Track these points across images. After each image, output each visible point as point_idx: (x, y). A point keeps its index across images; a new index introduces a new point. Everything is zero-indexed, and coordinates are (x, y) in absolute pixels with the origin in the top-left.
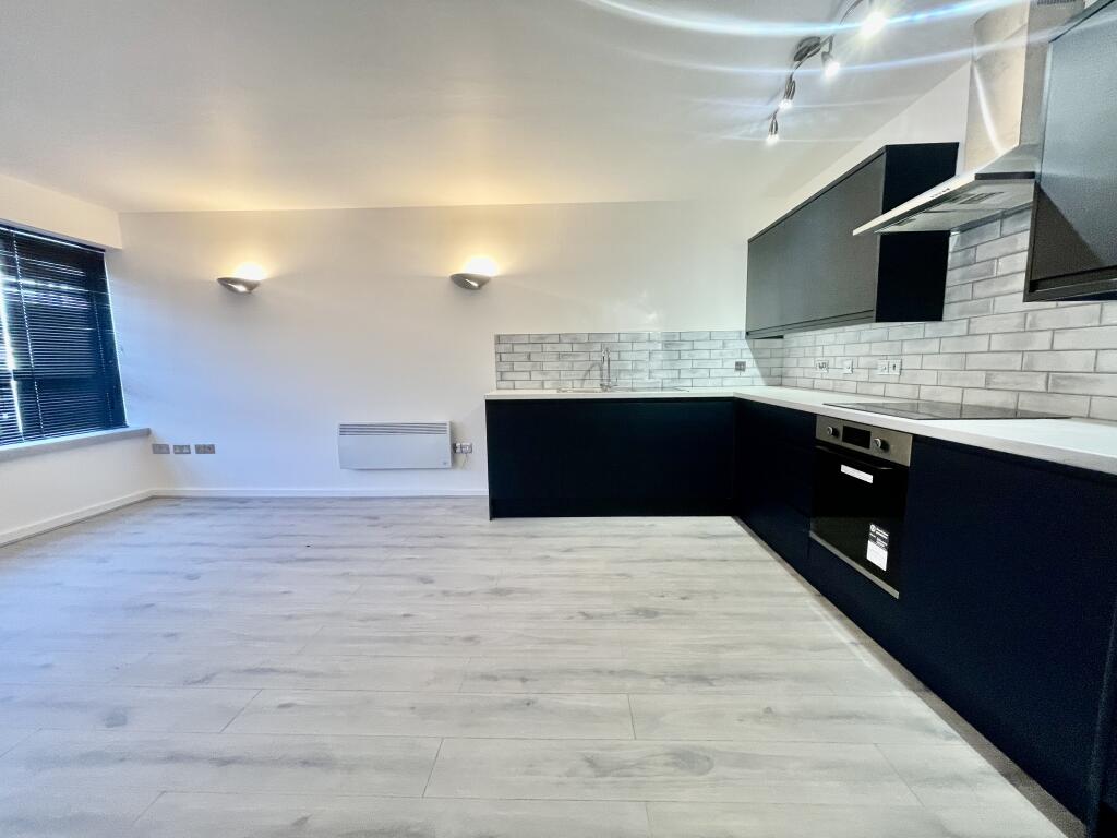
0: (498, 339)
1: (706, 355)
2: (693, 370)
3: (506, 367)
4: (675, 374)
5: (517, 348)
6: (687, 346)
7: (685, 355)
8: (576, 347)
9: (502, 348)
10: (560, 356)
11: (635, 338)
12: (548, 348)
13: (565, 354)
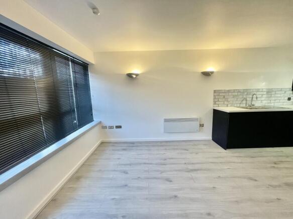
0: (215, 91)
1: (279, 95)
2: (275, 100)
3: (217, 100)
4: (269, 101)
5: (220, 94)
6: (274, 93)
7: (273, 96)
8: (239, 94)
9: (216, 94)
10: (234, 96)
11: (258, 90)
12: (230, 94)
13: (236, 96)
